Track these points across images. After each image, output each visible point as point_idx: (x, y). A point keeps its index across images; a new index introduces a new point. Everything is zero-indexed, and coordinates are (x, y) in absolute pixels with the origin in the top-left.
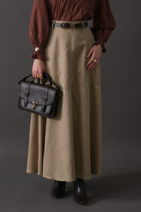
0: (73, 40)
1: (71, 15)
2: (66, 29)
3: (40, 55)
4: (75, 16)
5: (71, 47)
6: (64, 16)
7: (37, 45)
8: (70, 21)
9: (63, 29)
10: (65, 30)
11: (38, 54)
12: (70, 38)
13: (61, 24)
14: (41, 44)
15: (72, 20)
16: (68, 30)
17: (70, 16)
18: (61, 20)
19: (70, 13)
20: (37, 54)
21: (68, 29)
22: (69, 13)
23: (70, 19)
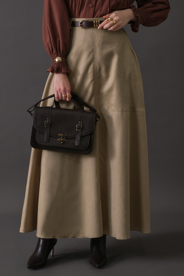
0: (98, 43)
1: (94, 8)
2: (88, 28)
3: (63, 67)
4: (100, 10)
5: (96, 54)
6: (84, 10)
7: (58, 53)
8: (93, 17)
9: (84, 30)
10: (87, 30)
11: (61, 66)
12: (93, 42)
13: (81, 23)
14: (63, 51)
15: (95, 15)
16: (90, 31)
17: (93, 10)
18: (80, 17)
19: (93, 5)
20: (59, 66)
21: (91, 29)
22: (91, 5)
23: (93, 14)
